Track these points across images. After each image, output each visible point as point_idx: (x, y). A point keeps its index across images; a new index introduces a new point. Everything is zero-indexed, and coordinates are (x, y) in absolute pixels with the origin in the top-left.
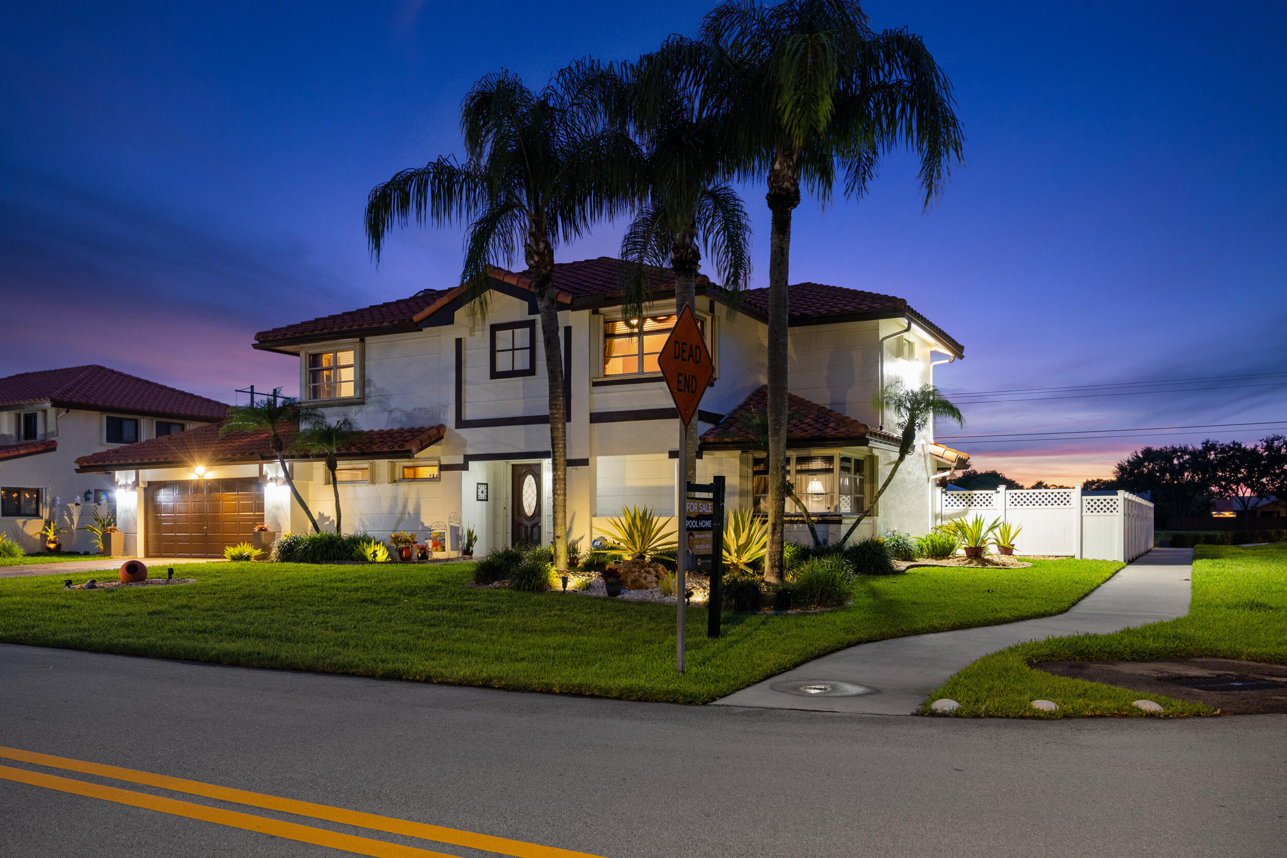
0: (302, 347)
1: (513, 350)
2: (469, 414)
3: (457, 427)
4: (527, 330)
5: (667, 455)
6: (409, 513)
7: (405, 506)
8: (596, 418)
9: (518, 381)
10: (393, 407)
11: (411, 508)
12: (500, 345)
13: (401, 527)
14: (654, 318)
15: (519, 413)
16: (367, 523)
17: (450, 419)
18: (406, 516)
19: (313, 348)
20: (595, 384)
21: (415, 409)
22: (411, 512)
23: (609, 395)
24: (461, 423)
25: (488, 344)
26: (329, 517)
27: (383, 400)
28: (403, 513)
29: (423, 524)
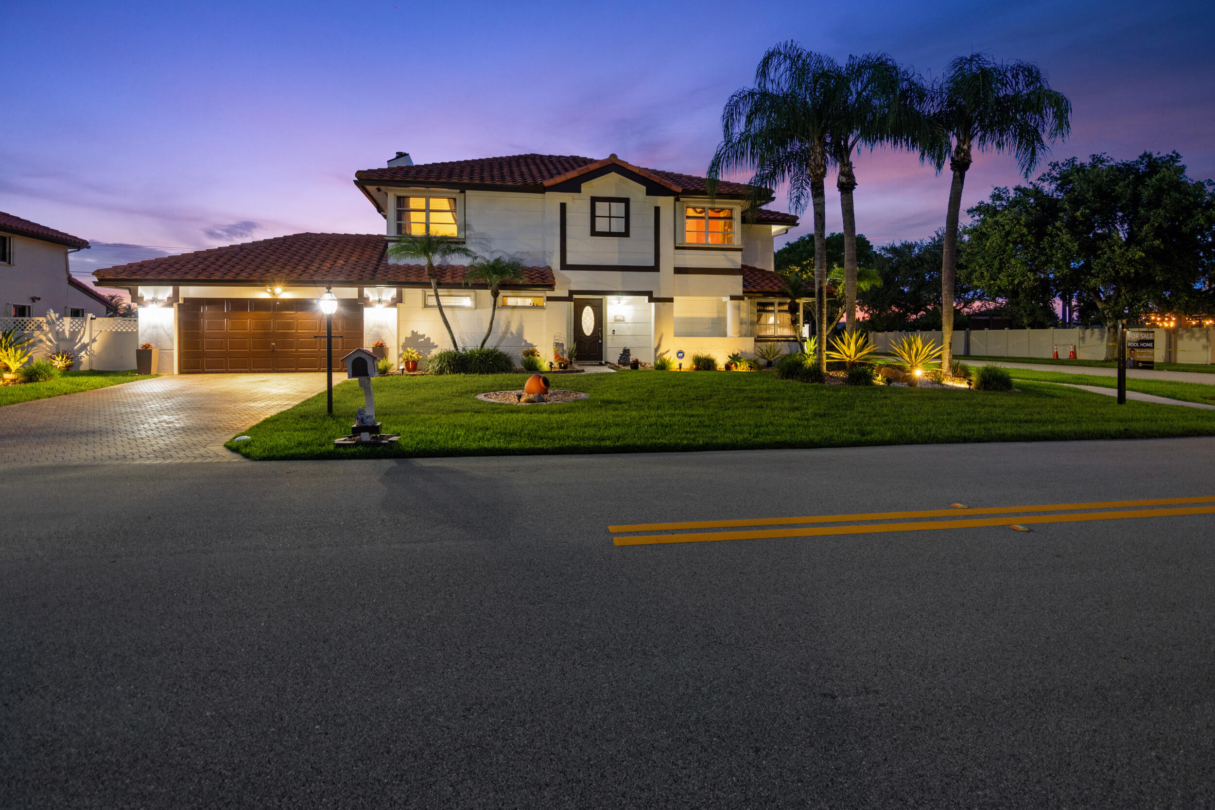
0: (391, 190)
1: (610, 217)
2: (570, 261)
3: (561, 269)
4: (623, 205)
5: (729, 298)
6: (512, 333)
7: (508, 327)
8: (678, 271)
9: (615, 240)
10: (494, 249)
11: (514, 329)
12: (598, 212)
13: (503, 344)
14: (694, 208)
15: (615, 263)
16: (467, 340)
17: (555, 263)
18: (509, 335)
19: (402, 192)
20: (677, 248)
21: (518, 252)
22: (514, 332)
23: (687, 256)
24: (564, 266)
25: (589, 211)
26: (424, 336)
27: (484, 242)
28: (505, 333)
29: (525, 341)
